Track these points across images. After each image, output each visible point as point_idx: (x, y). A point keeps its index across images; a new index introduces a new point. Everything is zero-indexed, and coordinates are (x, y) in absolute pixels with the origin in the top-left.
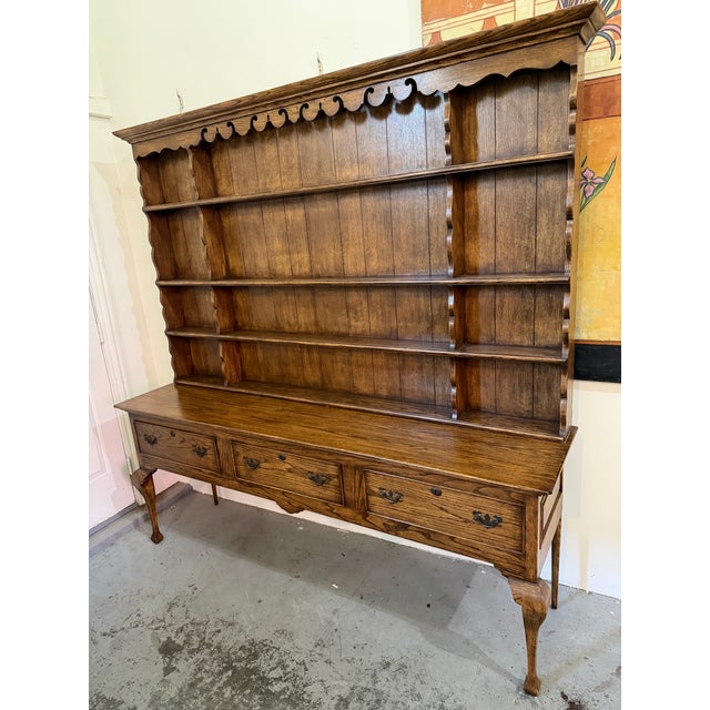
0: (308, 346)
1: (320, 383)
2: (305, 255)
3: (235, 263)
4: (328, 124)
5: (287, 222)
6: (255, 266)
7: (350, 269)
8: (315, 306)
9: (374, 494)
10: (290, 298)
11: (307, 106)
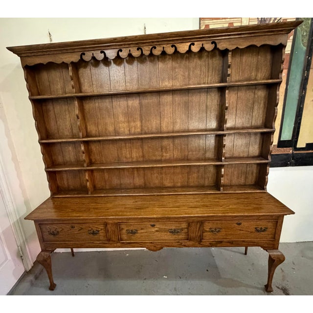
0: (137, 168)
1: (143, 185)
2: (138, 124)
3: (92, 128)
4: (156, 59)
5: (128, 106)
6: (106, 129)
7: (164, 129)
8: (142, 148)
9: (206, 231)
10: (127, 145)
11: (155, 48)
